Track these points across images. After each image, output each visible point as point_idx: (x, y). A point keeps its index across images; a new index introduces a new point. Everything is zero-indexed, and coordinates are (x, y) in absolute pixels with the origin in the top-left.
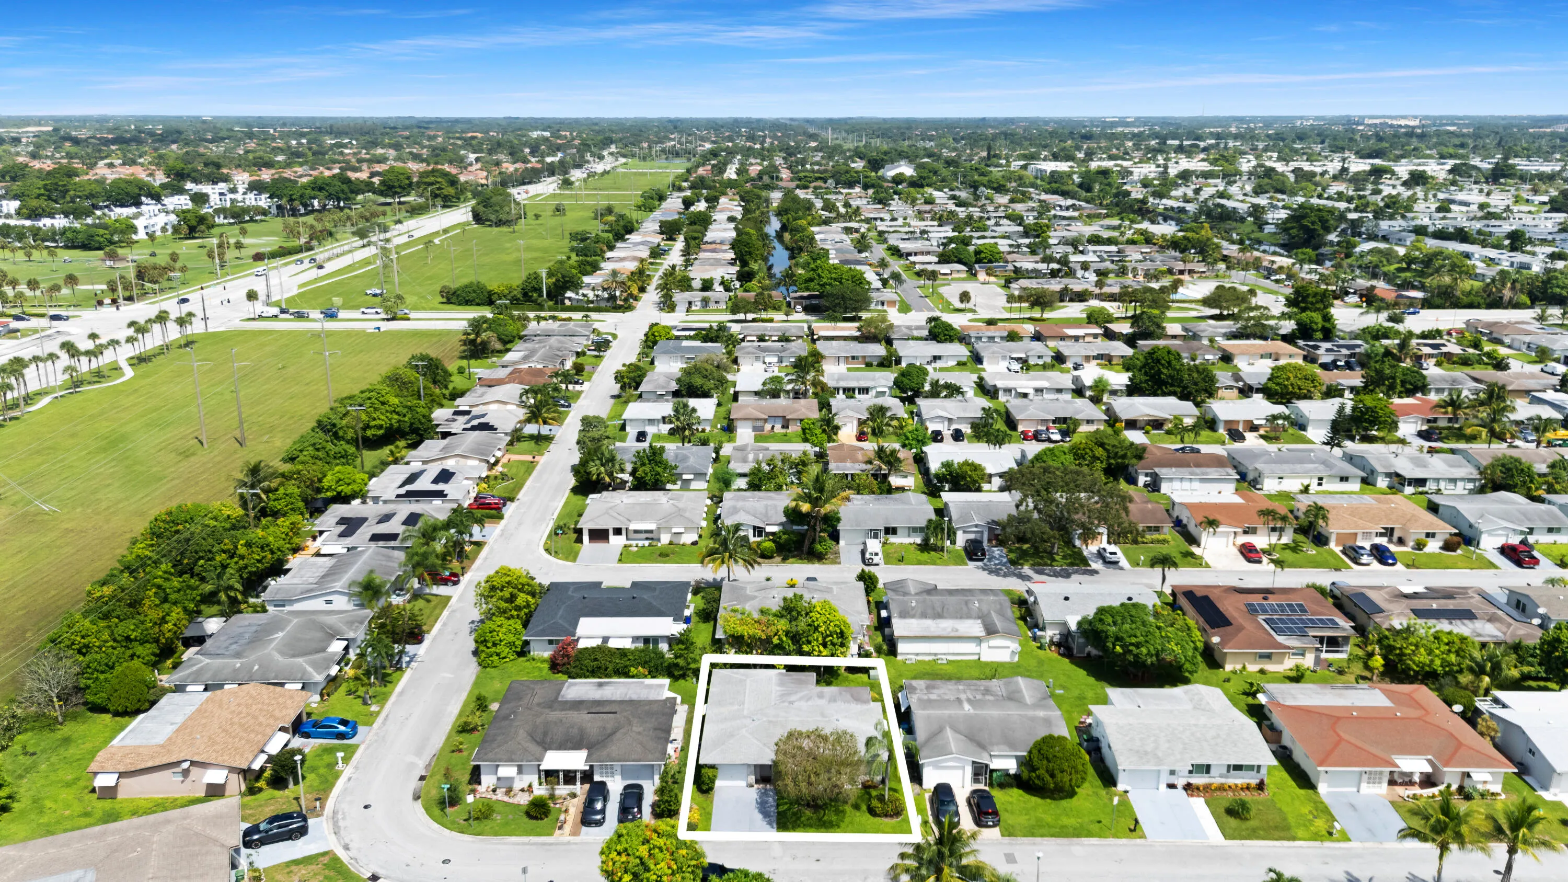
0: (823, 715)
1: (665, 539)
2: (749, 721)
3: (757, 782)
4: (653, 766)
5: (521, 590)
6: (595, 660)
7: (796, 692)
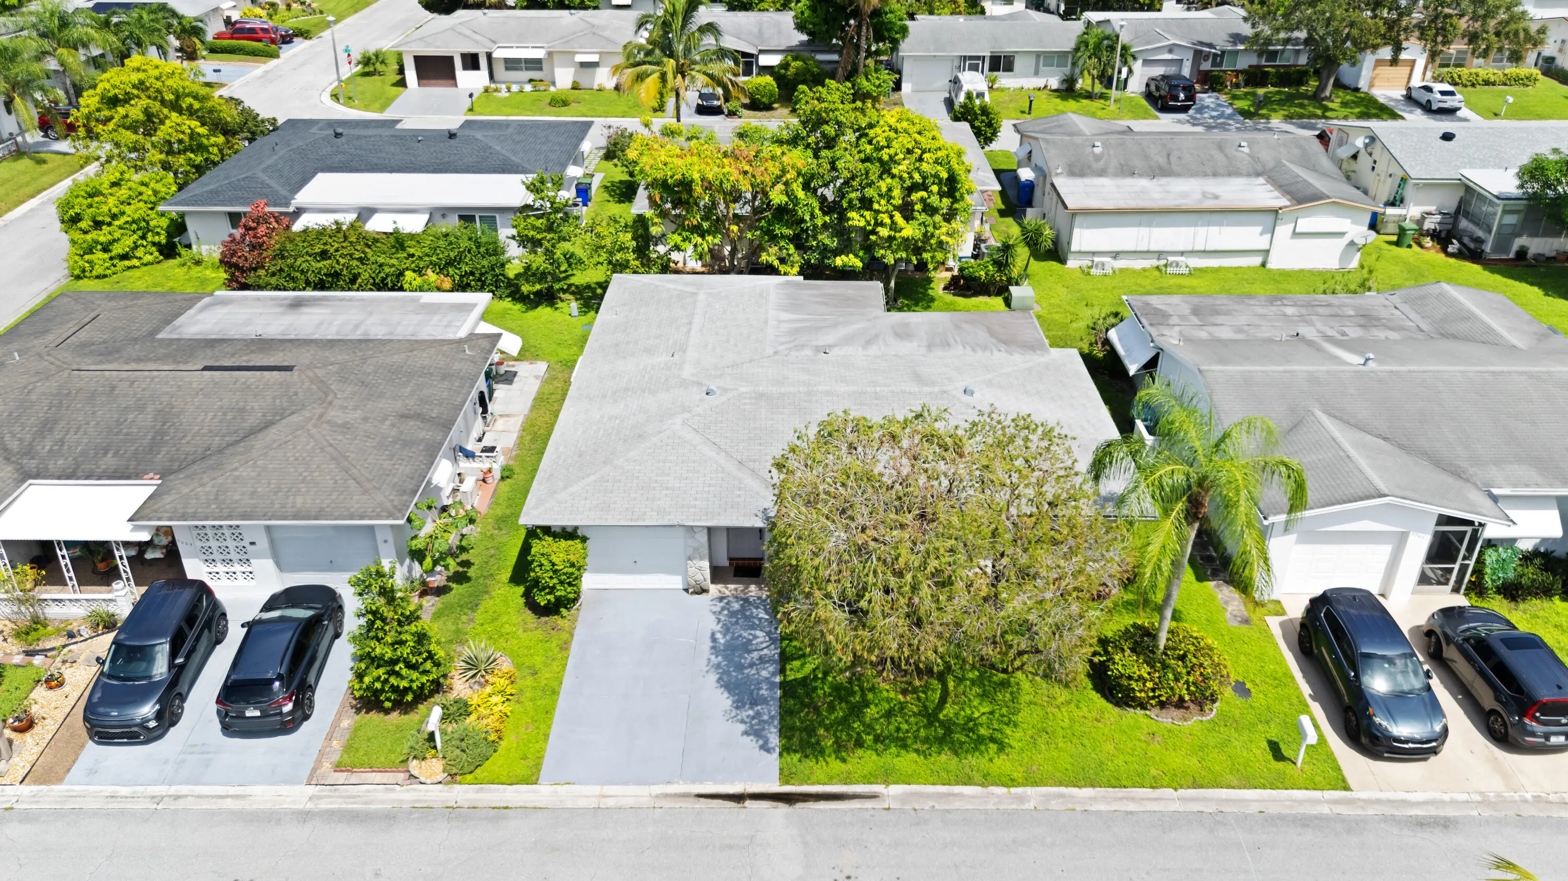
0: (918, 378)
1: (564, 77)
2: (697, 394)
3: (717, 575)
4: (371, 528)
5: (175, 106)
6: (324, 255)
7: (835, 325)
